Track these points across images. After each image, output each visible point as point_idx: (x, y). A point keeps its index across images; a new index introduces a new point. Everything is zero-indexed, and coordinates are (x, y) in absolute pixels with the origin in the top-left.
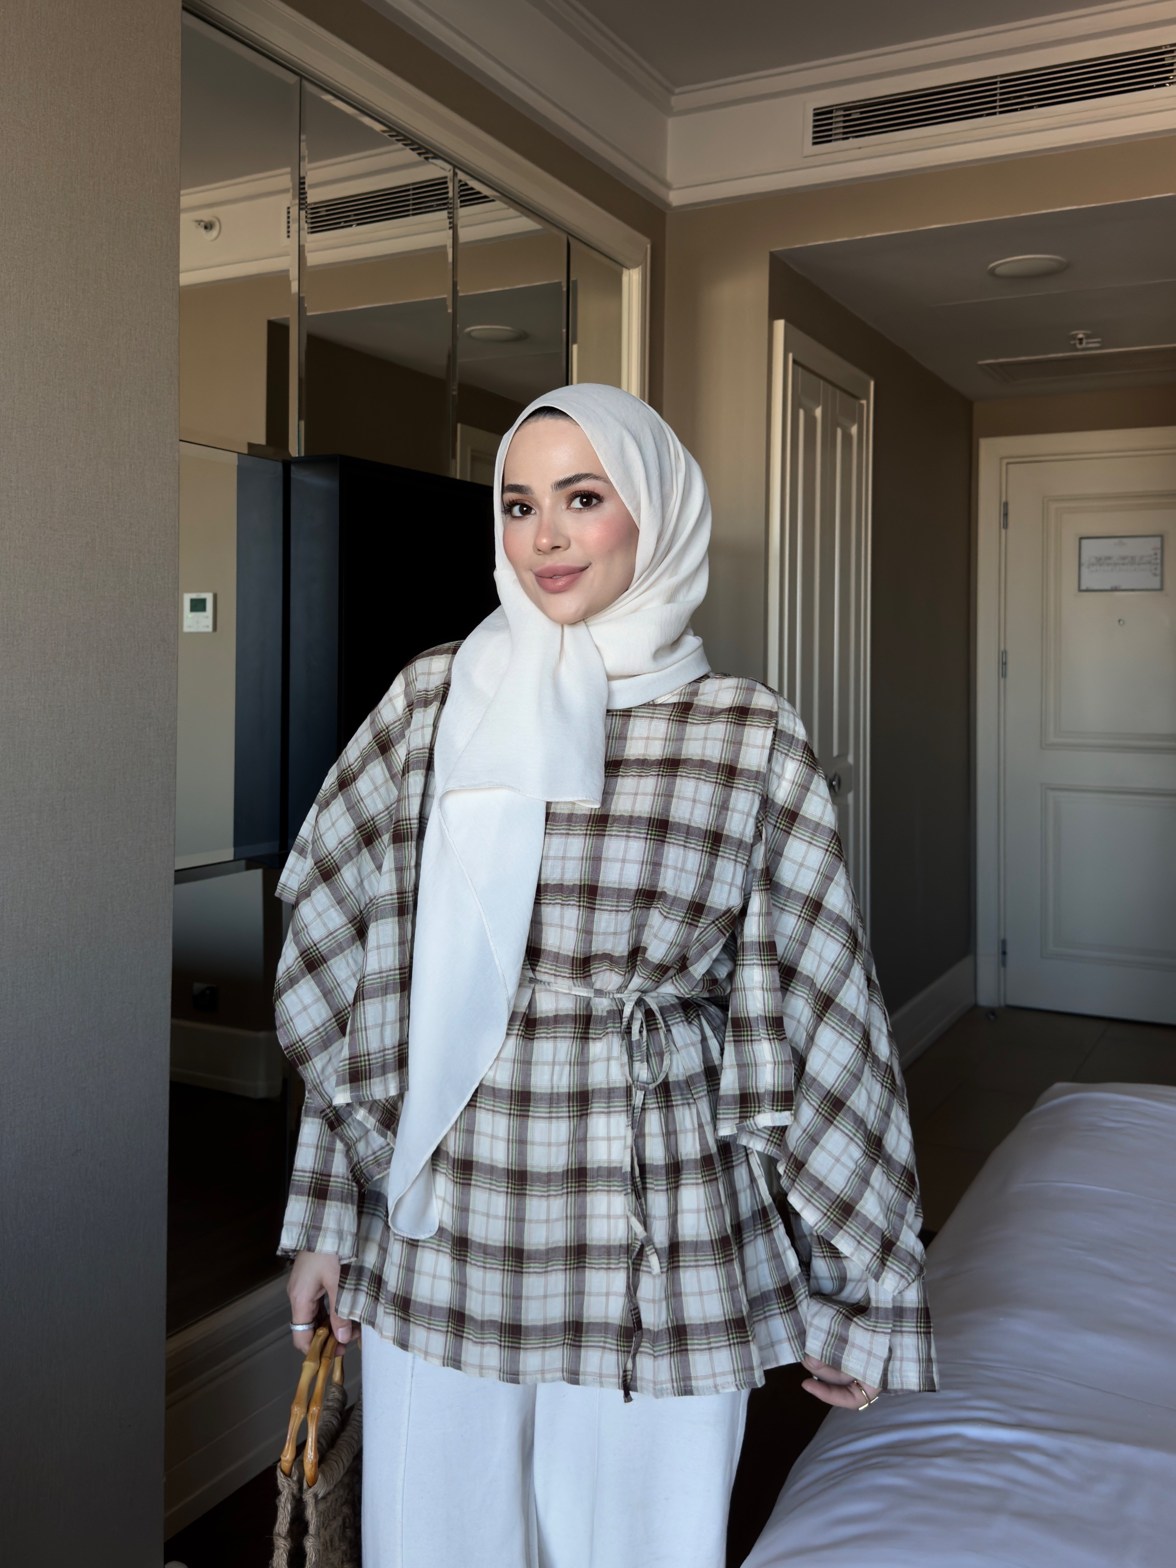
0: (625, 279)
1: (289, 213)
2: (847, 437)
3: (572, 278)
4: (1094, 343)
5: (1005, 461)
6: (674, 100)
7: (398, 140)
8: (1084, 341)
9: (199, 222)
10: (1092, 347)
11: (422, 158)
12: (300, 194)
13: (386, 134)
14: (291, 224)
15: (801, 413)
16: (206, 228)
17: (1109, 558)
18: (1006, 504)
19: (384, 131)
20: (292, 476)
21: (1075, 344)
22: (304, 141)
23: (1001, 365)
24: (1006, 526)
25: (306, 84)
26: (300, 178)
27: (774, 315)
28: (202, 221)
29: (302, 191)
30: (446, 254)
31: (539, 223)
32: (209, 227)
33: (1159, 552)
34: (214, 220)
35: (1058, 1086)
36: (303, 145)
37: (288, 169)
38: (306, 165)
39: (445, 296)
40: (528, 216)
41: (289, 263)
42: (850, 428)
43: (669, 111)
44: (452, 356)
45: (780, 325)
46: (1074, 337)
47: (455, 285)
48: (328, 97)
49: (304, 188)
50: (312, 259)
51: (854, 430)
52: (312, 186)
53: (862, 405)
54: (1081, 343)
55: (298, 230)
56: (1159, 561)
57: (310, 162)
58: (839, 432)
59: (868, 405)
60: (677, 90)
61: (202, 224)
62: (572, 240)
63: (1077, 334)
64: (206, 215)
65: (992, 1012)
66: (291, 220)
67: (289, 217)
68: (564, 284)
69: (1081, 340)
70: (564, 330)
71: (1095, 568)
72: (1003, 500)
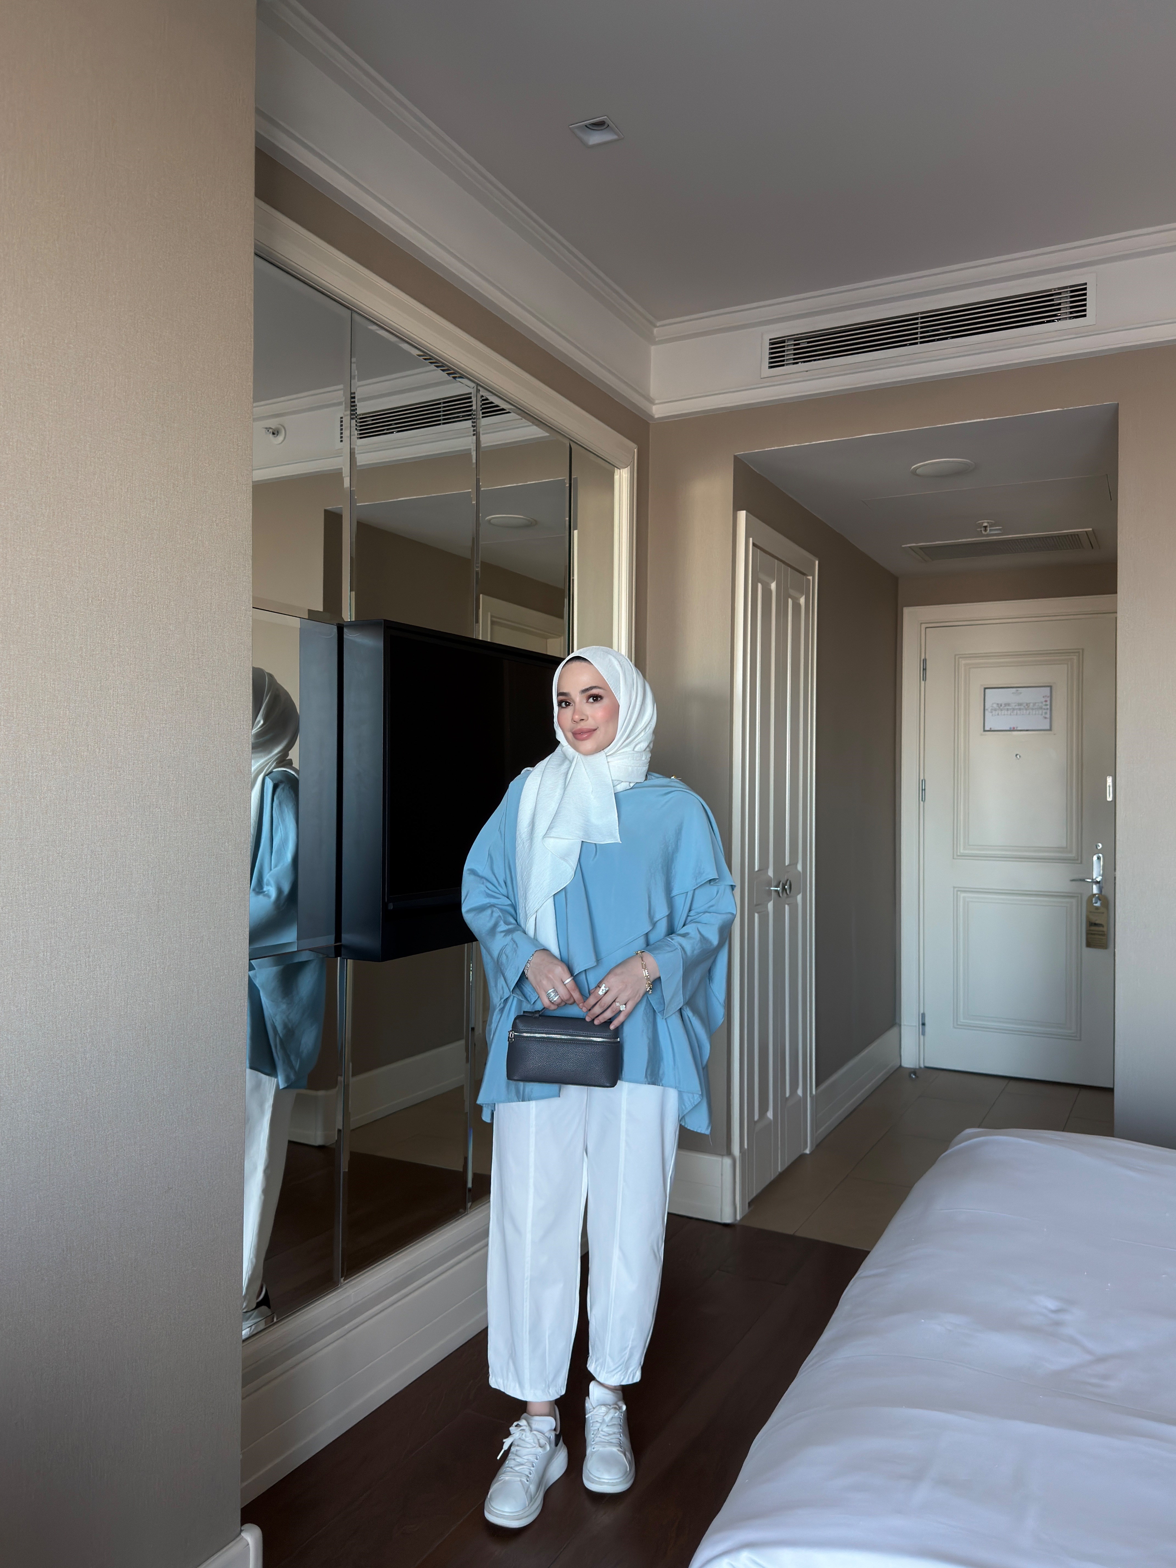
0: (616, 477)
1: (342, 422)
2: (796, 606)
3: (573, 477)
4: (996, 530)
5: (924, 626)
6: (655, 330)
7: (431, 363)
8: (988, 529)
9: (268, 429)
10: (994, 534)
11: (450, 378)
12: (352, 406)
13: (421, 358)
14: (343, 431)
15: (760, 585)
16: (273, 434)
17: (1009, 705)
18: (925, 660)
19: (419, 356)
20: (345, 636)
21: (981, 531)
22: (354, 363)
23: (921, 548)
24: (925, 679)
25: (355, 316)
26: (351, 393)
27: (737, 508)
28: (271, 428)
29: (352, 404)
30: (470, 455)
31: (547, 432)
32: (276, 432)
33: (1048, 699)
34: (280, 426)
35: (969, 1131)
36: (354, 366)
37: (341, 386)
38: (355, 382)
39: (470, 490)
40: (536, 425)
41: (342, 463)
42: (798, 599)
43: (651, 340)
44: (476, 540)
45: (742, 515)
46: (980, 525)
47: (478, 481)
48: (374, 328)
49: (354, 402)
50: (362, 459)
51: (802, 601)
52: (361, 400)
53: (809, 580)
54: (986, 530)
55: (349, 435)
56: (1048, 707)
57: (359, 380)
58: (790, 601)
59: (814, 580)
60: (658, 324)
61: (270, 430)
62: (573, 446)
63: (983, 523)
64: (273, 423)
65: (914, 1071)
66: (343, 427)
67: (342, 425)
68: (567, 481)
69: (986, 527)
70: (568, 519)
71: (997, 712)
72: (923, 657)
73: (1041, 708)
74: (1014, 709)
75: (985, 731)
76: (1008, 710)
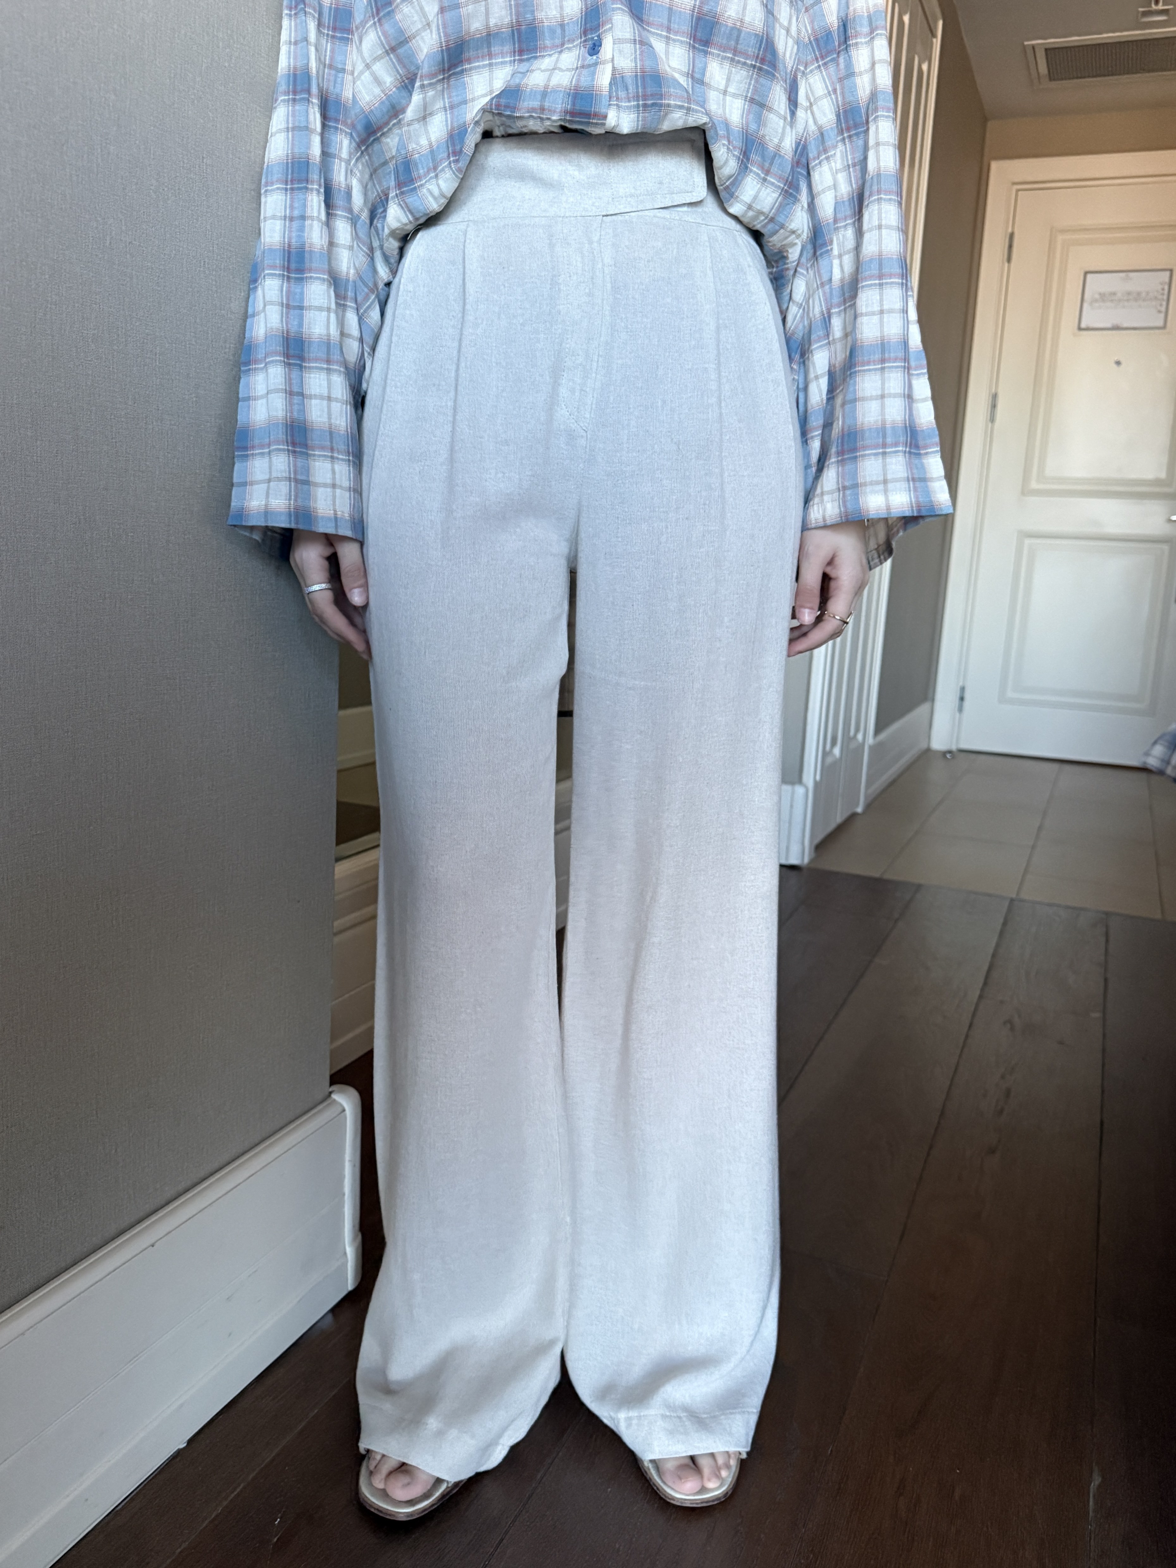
2: (920, 71)
5: (1015, 188)
17: (1114, 294)
18: (1012, 237)
24: (1010, 260)
33: (1166, 287)
56: (1165, 297)
71: (1097, 305)
72: (1010, 230)
73: (1156, 298)
74: (1120, 300)
75: (1080, 329)
76: (1112, 301)
